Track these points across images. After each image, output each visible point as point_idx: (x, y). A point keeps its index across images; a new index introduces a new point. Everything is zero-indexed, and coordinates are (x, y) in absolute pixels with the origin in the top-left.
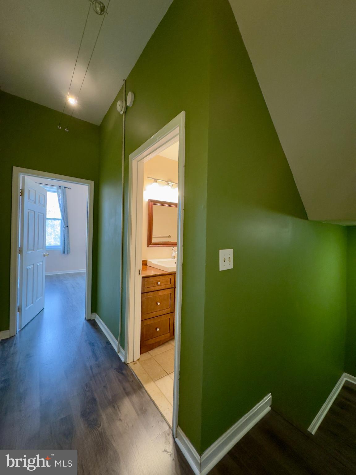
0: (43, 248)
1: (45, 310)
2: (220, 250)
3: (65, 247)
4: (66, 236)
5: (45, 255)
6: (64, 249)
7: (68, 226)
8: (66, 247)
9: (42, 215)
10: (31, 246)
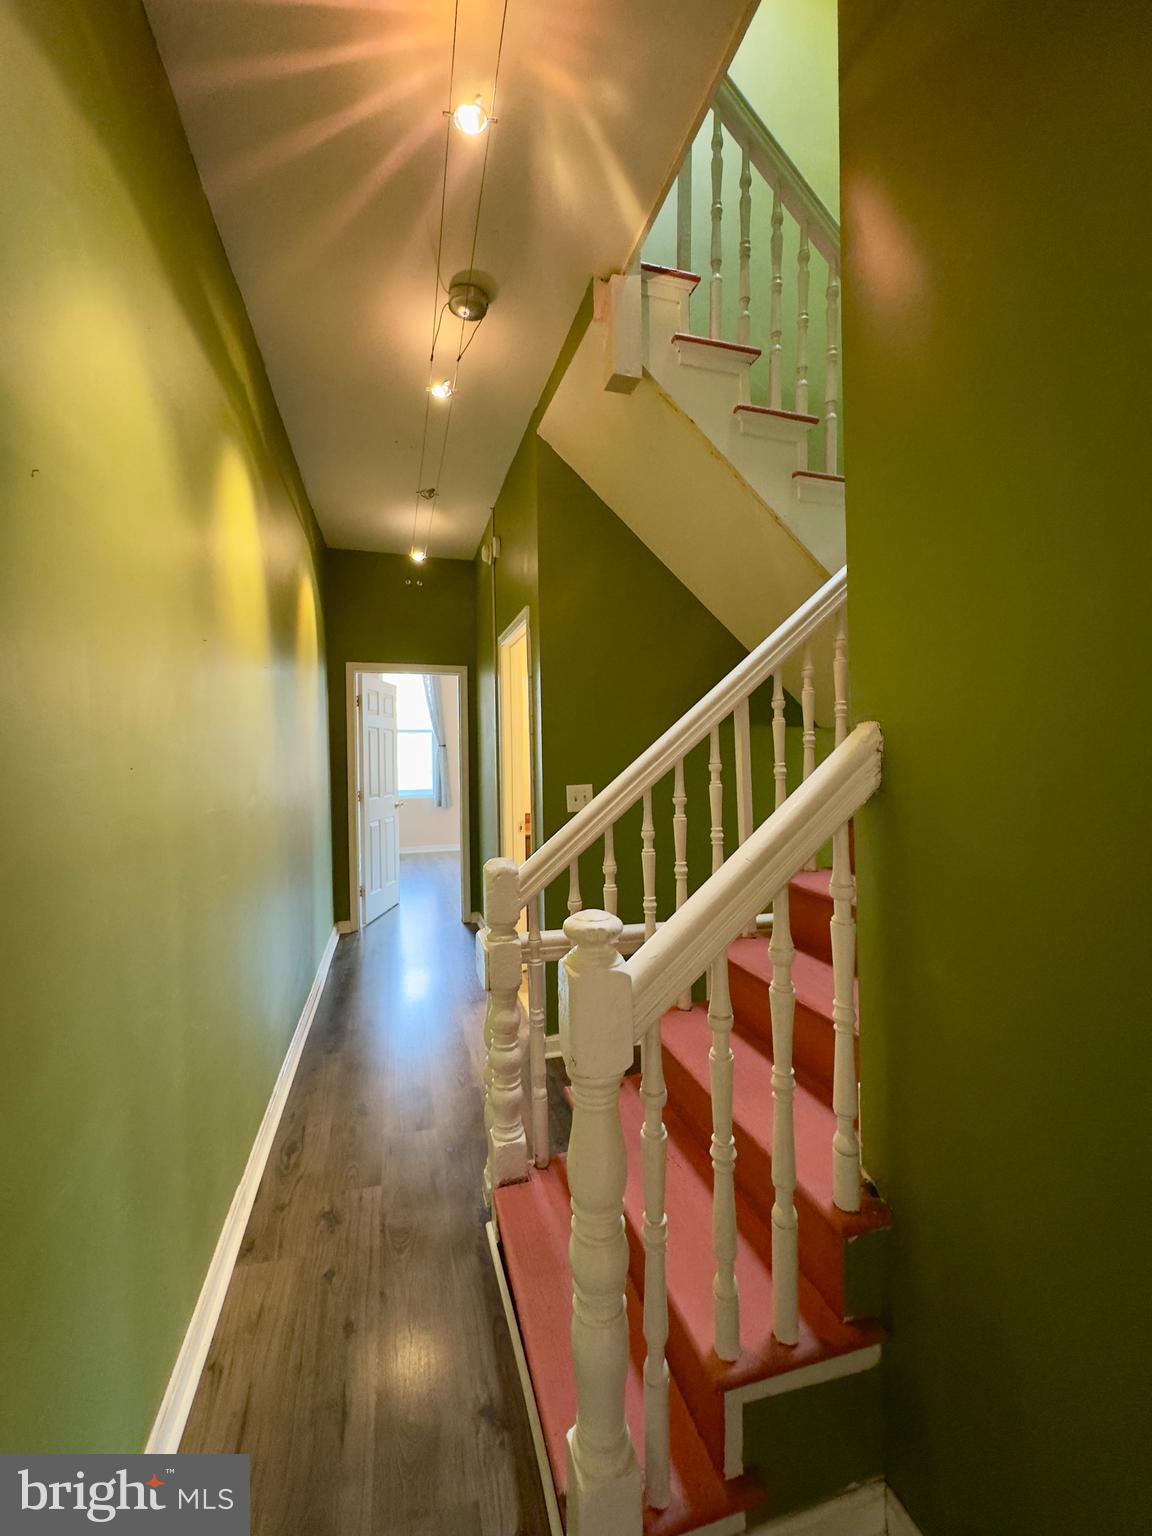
0: (393, 794)
1: (401, 906)
2: (568, 787)
3: (440, 792)
4: (442, 767)
5: (396, 806)
6: (440, 797)
7: (444, 746)
8: (443, 794)
9: (390, 732)
10: (375, 791)
